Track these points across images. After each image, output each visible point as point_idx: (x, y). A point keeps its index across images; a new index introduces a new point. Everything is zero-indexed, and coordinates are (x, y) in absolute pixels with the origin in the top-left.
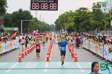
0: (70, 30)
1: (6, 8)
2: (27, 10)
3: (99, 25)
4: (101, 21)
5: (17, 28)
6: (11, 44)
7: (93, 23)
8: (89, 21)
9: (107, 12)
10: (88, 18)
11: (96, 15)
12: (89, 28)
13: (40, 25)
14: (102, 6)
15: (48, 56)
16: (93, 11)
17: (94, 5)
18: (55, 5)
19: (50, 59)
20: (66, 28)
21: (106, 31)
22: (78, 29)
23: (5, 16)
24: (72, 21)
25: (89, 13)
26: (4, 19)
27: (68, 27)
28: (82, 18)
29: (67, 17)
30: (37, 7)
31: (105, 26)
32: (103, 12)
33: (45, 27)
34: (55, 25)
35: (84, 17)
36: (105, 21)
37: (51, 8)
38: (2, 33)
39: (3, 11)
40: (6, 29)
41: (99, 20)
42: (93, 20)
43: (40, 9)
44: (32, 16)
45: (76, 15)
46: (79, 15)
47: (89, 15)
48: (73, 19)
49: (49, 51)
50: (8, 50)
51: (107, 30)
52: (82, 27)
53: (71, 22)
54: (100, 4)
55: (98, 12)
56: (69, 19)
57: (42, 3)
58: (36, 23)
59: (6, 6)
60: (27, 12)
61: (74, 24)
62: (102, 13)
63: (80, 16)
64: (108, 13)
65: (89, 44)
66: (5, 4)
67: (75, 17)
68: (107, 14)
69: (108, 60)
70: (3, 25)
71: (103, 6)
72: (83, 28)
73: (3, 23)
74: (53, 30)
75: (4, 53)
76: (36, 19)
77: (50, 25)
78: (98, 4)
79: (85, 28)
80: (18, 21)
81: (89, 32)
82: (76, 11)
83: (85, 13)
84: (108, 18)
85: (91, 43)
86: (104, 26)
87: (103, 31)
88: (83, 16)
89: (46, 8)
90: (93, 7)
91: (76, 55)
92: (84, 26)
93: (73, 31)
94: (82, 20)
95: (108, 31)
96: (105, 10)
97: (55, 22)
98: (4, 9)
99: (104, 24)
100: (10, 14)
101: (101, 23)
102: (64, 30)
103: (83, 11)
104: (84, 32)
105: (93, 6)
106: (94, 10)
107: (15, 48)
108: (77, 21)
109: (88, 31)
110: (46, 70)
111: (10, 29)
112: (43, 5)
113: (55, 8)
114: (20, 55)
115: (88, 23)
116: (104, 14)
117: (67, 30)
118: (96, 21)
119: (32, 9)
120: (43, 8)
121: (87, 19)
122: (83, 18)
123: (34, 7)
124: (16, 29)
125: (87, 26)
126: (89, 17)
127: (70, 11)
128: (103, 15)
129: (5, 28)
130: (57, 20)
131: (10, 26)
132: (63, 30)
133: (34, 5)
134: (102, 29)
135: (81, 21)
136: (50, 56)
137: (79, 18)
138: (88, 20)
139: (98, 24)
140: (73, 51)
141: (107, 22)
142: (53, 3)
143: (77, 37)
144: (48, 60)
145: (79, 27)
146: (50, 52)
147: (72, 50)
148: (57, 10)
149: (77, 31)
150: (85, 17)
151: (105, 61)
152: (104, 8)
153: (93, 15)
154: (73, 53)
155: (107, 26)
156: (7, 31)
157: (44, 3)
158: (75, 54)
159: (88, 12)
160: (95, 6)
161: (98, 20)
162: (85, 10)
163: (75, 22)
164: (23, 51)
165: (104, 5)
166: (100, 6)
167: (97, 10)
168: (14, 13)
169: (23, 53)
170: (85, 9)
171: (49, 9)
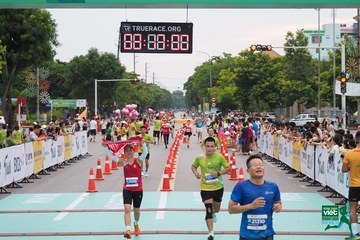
0: (225, 106)
1: (54, 47)
2: (109, 52)
3: (303, 93)
4: (307, 82)
5: (85, 101)
6: (67, 145)
7: (288, 86)
8: (276, 81)
9: (324, 56)
10: (272, 74)
11: (295, 65)
12: (277, 101)
13: (145, 93)
14: (310, 40)
15: (167, 176)
16: (287, 55)
17: (290, 37)
18: (184, 39)
19: (172, 184)
20: (213, 99)
21: (323, 109)
22: (246, 103)
23: (51, 69)
24: (231, 82)
25: (275, 61)
26: (50, 78)
27: (219, 99)
28: (256, 73)
29: (216, 70)
30: (137, 45)
31: (319, 96)
32: (315, 56)
33: (158, 98)
34: (184, 92)
35: (262, 70)
36: (318, 83)
37: (175, 46)
38: (45, 116)
39: (48, 54)
40: (54, 103)
41: (303, 78)
42: (286, 79)
43: (144, 50)
44: (123, 69)
45: (241, 65)
46: (248, 66)
47: (275, 66)
48: (234, 76)
49: (168, 163)
50: (60, 160)
51: (324, 106)
52: (256, 97)
53: (226, 83)
54: (306, 35)
55: (301, 56)
56: (223, 77)
57: (151, 32)
58: (135, 86)
59: (54, 43)
60: (111, 57)
61: (235, 88)
62: (309, 59)
63: (251, 69)
64: (328, 59)
65: (276, 144)
66: (52, 37)
67: (239, 72)
68: (324, 62)
69: (327, 187)
70: (45, 94)
71: (313, 41)
72: (261, 102)
73: (47, 87)
74: (179, 107)
75: (50, 169)
76: (135, 75)
77: (171, 92)
78: (300, 36)
79: (266, 101)
80: (86, 82)
81: (277, 111)
82: (241, 54)
83: (265, 60)
84: (326, 73)
85: (282, 140)
86: (315, 96)
87: (314, 109)
88: (260, 67)
89: (161, 46)
90: (287, 45)
91: (241, 172)
92: (263, 95)
93: (234, 108)
94: (257, 79)
95: (326, 109)
96: (318, 51)
97: (185, 85)
98: (49, 49)
99: (315, 88)
100: (64, 64)
101: (308, 86)
102: (210, 107)
103: (260, 55)
104: (262, 110)
105: (285, 42)
106: (290, 51)
107: (77, 155)
108: (245, 81)
109: (272, 107)
110: (160, 215)
111: (66, 103)
112: (152, 39)
113: (184, 46)
114: (91, 173)
115: (273, 88)
116: (317, 61)
117: (217, 106)
118: (294, 81)
119: (123, 51)
120: (152, 45)
121: (272, 77)
122: (260, 74)
123: (128, 45)
124: (82, 103)
125: (271, 95)
126: (277, 70)
127: (226, 55)
128: (314, 65)
129: (51, 101)
130: (190, 79)
131: (66, 97)
132: (206, 105)
133: (128, 39)
134: (311, 104)
135: (254, 82)
136: (173, 176)
137: (249, 72)
138: (273, 79)
139: (299, 89)
140: (234, 163)
141: (325, 85)
142: (180, 34)
143: (244, 125)
144: (166, 187)
145: (250, 97)
146: (172, 165)
147: (232, 159)
148: (190, 51)
149: (245, 109)
150: (265, 71)
151: (320, 189)
152: (316, 45)
153: (286, 65)
154: (234, 167)
155: (324, 96)
156: (58, 109)
157: (156, 33)
158: (238, 171)
159: (272, 56)
160: (292, 42)
161: (299, 79)
162: (266, 52)
163: (238, 83)
164: (99, 163)
165: (317, 38)
166: (306, 39)
167: (298, 51)
168: (76, 60)
169: (99, 167)
170: (266, 49)
171: (168, 50)
